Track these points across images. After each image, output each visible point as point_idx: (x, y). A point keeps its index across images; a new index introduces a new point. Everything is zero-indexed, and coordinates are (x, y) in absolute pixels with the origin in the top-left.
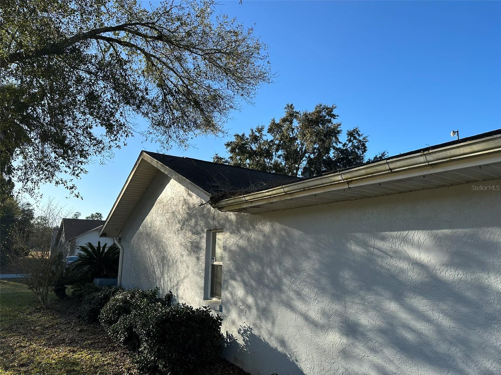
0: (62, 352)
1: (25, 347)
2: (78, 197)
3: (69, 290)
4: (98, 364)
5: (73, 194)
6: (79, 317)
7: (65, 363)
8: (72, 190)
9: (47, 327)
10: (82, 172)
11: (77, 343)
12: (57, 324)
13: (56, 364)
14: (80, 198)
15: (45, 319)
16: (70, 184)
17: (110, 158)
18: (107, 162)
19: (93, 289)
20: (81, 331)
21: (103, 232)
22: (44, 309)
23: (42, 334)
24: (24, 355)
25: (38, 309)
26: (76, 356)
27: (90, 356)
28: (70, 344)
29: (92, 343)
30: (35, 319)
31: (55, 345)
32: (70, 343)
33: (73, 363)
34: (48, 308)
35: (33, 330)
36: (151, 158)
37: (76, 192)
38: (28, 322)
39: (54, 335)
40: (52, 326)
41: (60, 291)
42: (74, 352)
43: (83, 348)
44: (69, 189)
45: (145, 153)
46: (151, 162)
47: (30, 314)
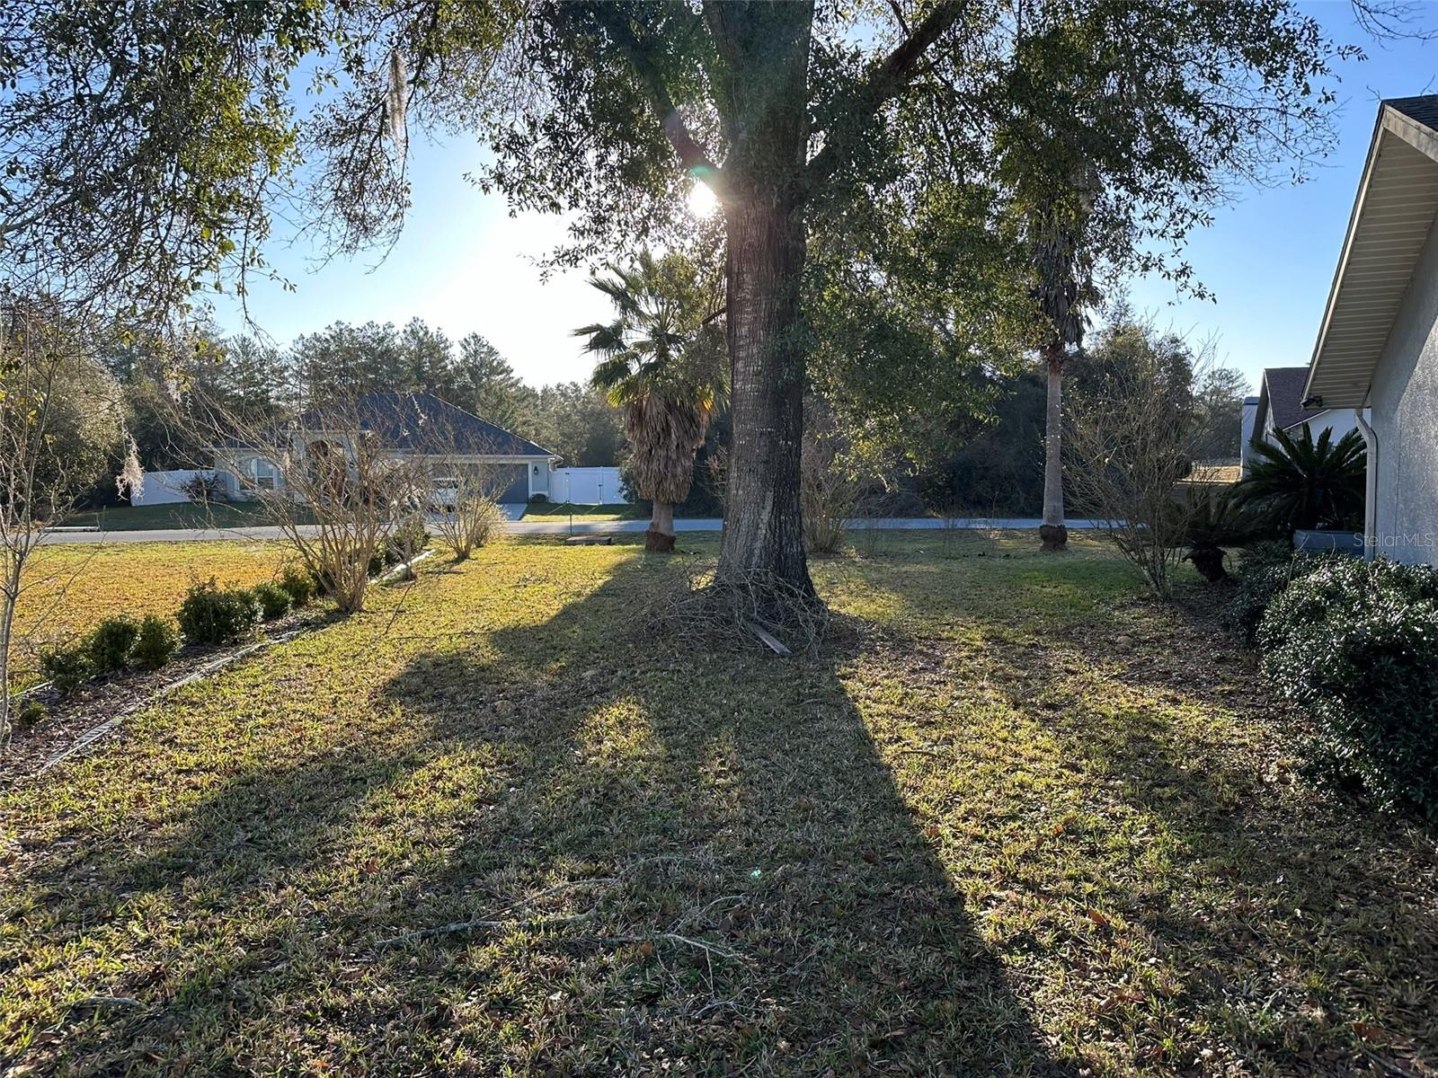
0: (1152, 697)
1: (1073, 673)
2: (1202, 296)
3: (1232, 559)
4: (1212, 740)
5: (1188, 292)
6: (1226, 627)
7: (1136, 721)
8: (1183, 279)
9: (1146, 641)
10: (1194, 222)
11: (1198, 685)
12: (1172, 636)
13: (1117, 717)
14: (1208, 300)
15: (1147, 622)
16: (1172, 265)
17: (1321, 154)
18: (1313, 172)
19: (1276, 557)
20: (1221, 660)
21: (1310, 394)
22: (1157, 600)
23: (1127, 652)
24: (1065, 688)
25: (1143, 600)
26: (1171, 711)
27: (1205, 717)
28: (1177, 685)
29: (1231, 693)
30: (1127, 619)
31: (1142, 681)
32: (1180, 683)
33: (1155, 725)
34: (1167, 598)
35: (1111, 642)
36: (1405, 117)
37: (1193, 282)
38: (1109, 625)
39: (1151, 661)
40: (1158, 640)
41: (1208, 561)
42: (1175, 702)
43: (1200, 697)
44: (1173, 280)
45: (1389, 108)
46: (1405, 133)
47: (1122, 607)
